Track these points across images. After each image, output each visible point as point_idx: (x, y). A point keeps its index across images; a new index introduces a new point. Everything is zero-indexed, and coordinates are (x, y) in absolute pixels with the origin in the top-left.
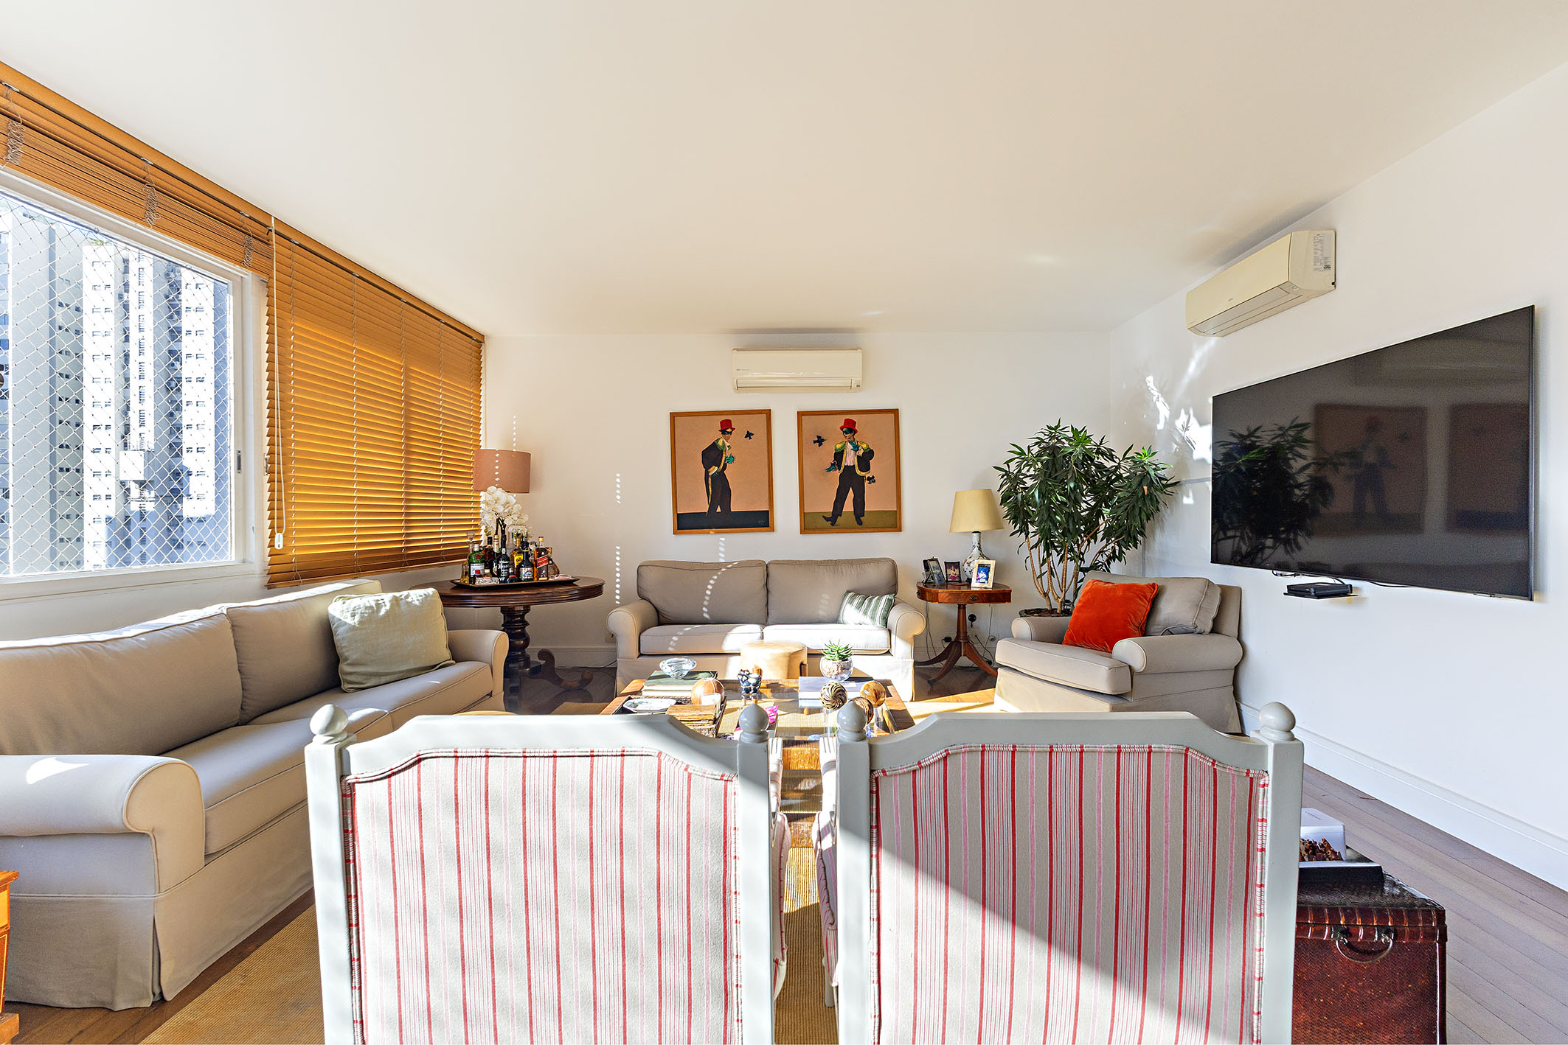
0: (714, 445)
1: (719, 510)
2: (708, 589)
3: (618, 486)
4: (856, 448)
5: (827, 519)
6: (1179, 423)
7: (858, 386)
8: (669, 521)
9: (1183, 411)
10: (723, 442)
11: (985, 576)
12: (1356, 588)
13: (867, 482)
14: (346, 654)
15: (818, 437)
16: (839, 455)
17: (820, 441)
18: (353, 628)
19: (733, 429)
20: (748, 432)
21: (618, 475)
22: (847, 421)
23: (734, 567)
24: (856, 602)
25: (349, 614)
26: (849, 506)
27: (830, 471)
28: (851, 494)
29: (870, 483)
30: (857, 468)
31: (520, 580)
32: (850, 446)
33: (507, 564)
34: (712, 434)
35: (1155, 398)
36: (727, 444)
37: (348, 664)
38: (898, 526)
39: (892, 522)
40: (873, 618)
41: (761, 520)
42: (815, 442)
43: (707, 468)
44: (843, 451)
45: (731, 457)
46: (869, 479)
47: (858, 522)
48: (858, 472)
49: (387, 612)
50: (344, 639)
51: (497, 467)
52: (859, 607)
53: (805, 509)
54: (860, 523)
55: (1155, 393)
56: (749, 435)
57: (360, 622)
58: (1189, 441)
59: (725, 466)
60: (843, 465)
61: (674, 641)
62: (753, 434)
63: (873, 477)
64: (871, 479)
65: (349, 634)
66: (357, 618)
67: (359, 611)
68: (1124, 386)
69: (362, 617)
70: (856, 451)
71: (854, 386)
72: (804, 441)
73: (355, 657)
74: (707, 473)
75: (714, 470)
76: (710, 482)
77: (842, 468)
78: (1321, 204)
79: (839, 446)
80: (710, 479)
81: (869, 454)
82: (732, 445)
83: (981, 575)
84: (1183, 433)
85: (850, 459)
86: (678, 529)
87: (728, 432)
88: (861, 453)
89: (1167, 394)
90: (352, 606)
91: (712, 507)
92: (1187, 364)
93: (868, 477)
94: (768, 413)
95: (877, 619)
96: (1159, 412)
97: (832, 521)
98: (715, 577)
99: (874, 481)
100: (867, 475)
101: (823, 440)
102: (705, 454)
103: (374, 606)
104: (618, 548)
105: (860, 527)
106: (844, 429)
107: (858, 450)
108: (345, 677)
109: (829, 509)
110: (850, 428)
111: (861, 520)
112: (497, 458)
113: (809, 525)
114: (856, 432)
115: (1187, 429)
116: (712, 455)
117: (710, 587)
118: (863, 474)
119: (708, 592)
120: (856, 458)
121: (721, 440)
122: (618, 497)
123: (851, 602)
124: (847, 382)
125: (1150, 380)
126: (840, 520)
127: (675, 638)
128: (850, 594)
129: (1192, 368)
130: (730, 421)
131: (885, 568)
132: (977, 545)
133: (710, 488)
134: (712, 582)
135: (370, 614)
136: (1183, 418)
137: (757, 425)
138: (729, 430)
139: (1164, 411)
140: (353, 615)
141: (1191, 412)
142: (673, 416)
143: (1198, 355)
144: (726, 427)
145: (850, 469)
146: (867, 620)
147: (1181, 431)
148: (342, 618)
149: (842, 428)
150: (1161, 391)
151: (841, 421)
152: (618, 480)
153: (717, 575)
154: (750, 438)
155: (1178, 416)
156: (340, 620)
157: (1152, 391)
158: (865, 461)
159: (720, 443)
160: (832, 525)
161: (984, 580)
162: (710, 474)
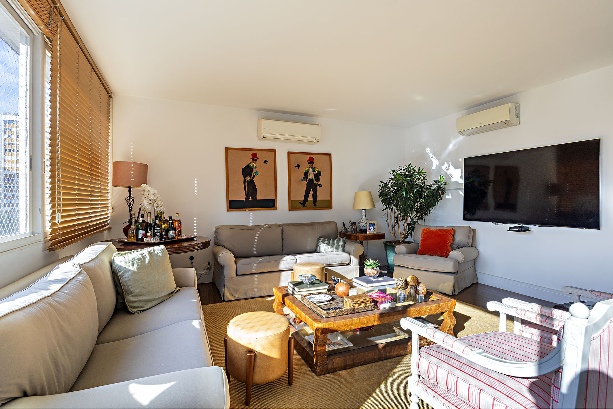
0: (248, 166)
1: (251, 199)
2: (256, 239)
3: (196, 185)
4: (314, 171)
5: (301, 204)
6: (444, 167)
7: (318, 142)
8: (224, 204)
9: (446, 163)
10: (253, 165)
11: (373, 228)
12: (530, 228)
13: (318, 186)
14: (131, 290)
15: (298, 164)
16: (306, 174)
17: (298, 166)
18: (134, 273)
19: (258, 158)
20: (265, 160)
21: (196, 179)
22: (310, 158)
23: (267, 227)
24: (326, 242)
25: (130, 264)
26: (310, 198)
27: (302, 181)
28: (311, 192)
29: (319, 187)
30: (314, 180)
31: (169, 239)
32: (311, 170)
33: (159, 229)
34: (247, 160)
35: (430, 157)
36: (255, 165)
37: (133, 296)
38: (331, 207)
39: (328, 205)
40: (337, 249)
41: (271, 204)
42: (296, 167)
43: (245, 176)
44: (308, 172)
45: (257, 172)
46: (319, 185)
47: (314, 205)
48: (315, 182)
49: (149, 261)
50: (129, 280)
51: (132, 173)
52: (328, 244)
53: (292, 199)
54: (315, 205)
55: (431, 155)
56: (266, 162)
57: (138, 269)
58: (450, 174)
59: (254, 176)
60: (308, 178)
61: (255, 266)
62: (267, 161)
63: (321, 184)
64: (320, 185)
65: (133, 277)
66: (135, 265)
67: (135, 262)
68: (413, 151)
69: (138, 265)
70: (314, 172)
71: (316, 142)
72: (291, 166)
73: (137, 291)
74: (245, 180)
75: (248, 178)
76: (246, 185)
77: (308, 180)
78: (515, 94)
79: (306, 169)
80: (246, 183)
81: (319, 174)
82: (258, 166)
83: (371, 228)
84: (446, 171)
85: (311, 176)
86: (230, 209)
87: (256, 160)
88: (316, 173)
89: (437, 156)
90: (131, 258)
91: (247, 197)
92: (448, 145)
93: (319, 184)
94: (274, 151)
95: (340, 249)
96: (433, 163)
97: (303, 205)
98: (259, 233)
99: (321, 186)
100: (318, 183)
101: (300, 166)
102: (244, 170)
103: (141, 257)
104: (196, 219)
105: (316, 207)
106: (309, 162)
107: (315, 171)
108: (130, 304)
109: (302, 198)
110: (311, 161)
111: (316, 204)
112: (132, 167)
113: (293, 206)
114: (314, 163)
115: (448, 169)
116: (247, 171)
117: (256, 238)
118: (316, 182)
119: (256, 240)
120: (314, 175)
121: (252, 163)
122: (196, 191)
123: (324, 242)
124: (314, 140)
125: (428, 150)
126: (307, 204)
127: (255, 265)
128: (322, 239)
129: (451, 147)
130: (257, 154)
131: (333, 226)
132: (364, 215)
133: (246, 188)
134: (257, 235)
135: (141, 263)
136: (446, 165)
137: (269, 157)
138: (256, 159)
139: (436, 162)
140: (133, 265)
141: (450, 163)
142: (227, 149)
143: (454, 142)
144: (254, 157)
145: (311, 180)
146: (334, 250)
147: (445, 170)
148: (126, 267)
149: (308, 161)
150: (434, 154)
151: (307, 157)
152: (196, 182)
153: (260, 232)
154: (266, 163)
155: (443, 165)
156: (125, 268)
157: (429, 154)
158: (318, 176)
159: (251, 165)
160: (304, 206)
161: (373, 230)
162: (246, 180)
